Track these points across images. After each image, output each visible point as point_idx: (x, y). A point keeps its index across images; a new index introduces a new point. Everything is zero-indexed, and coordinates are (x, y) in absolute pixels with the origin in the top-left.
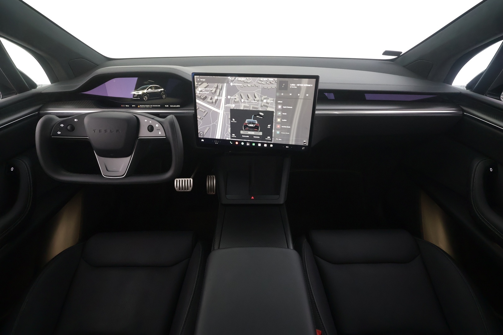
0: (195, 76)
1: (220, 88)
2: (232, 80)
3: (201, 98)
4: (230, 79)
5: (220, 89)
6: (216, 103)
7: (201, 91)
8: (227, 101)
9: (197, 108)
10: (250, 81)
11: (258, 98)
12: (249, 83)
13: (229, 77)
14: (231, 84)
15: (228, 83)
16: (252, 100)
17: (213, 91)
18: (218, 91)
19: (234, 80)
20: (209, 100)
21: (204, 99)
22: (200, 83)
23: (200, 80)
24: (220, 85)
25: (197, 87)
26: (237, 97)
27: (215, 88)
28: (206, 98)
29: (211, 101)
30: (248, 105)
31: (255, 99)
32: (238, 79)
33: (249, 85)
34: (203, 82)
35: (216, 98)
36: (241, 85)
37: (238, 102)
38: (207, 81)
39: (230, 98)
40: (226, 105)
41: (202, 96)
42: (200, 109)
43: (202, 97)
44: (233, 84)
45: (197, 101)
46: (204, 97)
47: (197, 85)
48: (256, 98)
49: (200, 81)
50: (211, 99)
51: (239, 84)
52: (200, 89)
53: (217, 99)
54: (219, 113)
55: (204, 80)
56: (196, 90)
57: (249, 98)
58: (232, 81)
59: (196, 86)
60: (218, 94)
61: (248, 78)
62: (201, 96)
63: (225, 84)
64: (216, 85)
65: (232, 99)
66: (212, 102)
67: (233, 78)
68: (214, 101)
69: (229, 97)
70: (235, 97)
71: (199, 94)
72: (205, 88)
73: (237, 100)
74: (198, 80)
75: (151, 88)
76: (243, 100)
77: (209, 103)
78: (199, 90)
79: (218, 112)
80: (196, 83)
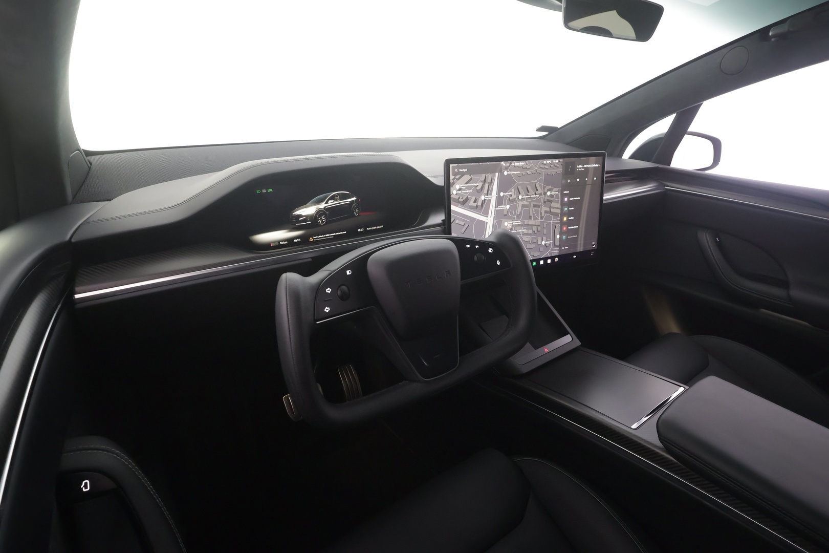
0: (451, 165)
1: (489, 181)
2: (506, 166)
3: (459, 202)
4: (504, 165)
5: (489, 183)
6: (482, 208)
7: (460, 190)
8: (500, 201)
9: (452, 220)
10: (530, 165)
11: (540, 191)
12: (529, 168)
13: (502, 163)
14: (506, 173)
15: (501, 172)
16: (533, 195)
17: (478, 188)
18: (487, 185)
19: (509, 166)
20: (472, 203)
21: (464, 203)
22: (457, 177)
23: (458, 171)
24: (489, 176)
25: (454, 183)
26: (512, 192)
27: (482, 182)
28: (467, 199)
29: (475, 204)
30: (528, 203)
31: (537, 193)
32: (514, 164)
33: (529, 172)
34: (463, 174)
35: (483, 198)
36: (519, 172)
37: (514, 200)
38: (469, 173)
39: (504, 195)
40: (497, 207)
41: (461, 198)
42: (457, 221)
43: (461, 200)
44: (508, 173)
45: (452, 208)
46: (464, 199)
47: (453, 179)
48: (537, 190)
49: (459, 173)
50: (475, 201)
51: (516, 173)
52: (458, 187)
53: (485, 200)
54: (487, 223)
55: (465, 170)
56: (451, 189)
57: (528, 192)
58: (506, 168)
59: (451, 181)
60: (485, 191)
61: (527, 162)
62: (459, 198)
63: (497, 174)
64: (483, 177)
65: (506, 196)
66: (477, 206)
67: (508, 163)
68: (480, 203)
69: (502, 194)
70: (510, 193)
71: (456, 194)
72: (466, 183)
73: (514, 197)
74: (456, 170)
75: (333, 198)
76: (520, 197)
77: (471, 208)
78: (455, 189)
79: (486, 221)
80: (452, 177)
